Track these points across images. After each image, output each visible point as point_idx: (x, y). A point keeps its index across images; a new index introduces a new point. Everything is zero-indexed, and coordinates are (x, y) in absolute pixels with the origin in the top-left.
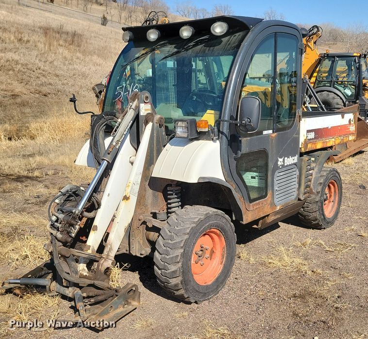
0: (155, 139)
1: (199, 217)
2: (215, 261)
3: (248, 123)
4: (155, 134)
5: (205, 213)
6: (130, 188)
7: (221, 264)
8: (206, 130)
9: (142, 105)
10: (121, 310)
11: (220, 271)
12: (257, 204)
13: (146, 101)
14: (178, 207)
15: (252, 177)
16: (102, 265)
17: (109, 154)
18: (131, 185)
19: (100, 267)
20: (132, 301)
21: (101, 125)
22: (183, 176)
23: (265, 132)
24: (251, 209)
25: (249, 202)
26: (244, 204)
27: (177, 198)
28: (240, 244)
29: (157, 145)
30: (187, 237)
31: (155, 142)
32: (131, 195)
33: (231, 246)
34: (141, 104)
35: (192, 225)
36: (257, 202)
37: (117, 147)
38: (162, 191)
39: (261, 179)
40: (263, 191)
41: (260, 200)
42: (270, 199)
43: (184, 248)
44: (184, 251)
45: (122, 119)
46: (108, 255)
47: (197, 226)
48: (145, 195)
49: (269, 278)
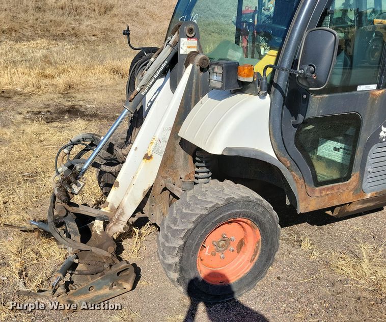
0: (194, 86)
1: (216, 202)
2: (244, 256)
3: (308, 74)
4: (194, 81)
5: (226, 197)
6: (153, 145)
7: (251, 262)
8: (250, 79)
9: (184, 41)
10: (106, 291)
11: (248, 270)
12: (328, 189)
13: (189, 35)
14: (208, 178)
15: (335, 149)
16: (109, 229)
17: (130, 101)
18: (155, 142)
19: (107, 231)
20: (123, 282)
21: (140, 65)
22: (205, 144)
23: (361, 88)
24: (317, 194)
25: (313, 186)
26: (304, 187)
27: (207, 167)
28: (313, 225)
29: (195, 95)
30: (191, 226)
31: (194, 90)
32: (154, 154)
33: (270, 242)
34: (182, 39)
35: (203, 211)
36: (330, 186)
37: (143, 94)
38: (192, 154)
39: (346, 153)
40: (345, 171)
41: (336, 184)
42: (354, 184)
43: (184, 240)
44: (185, 244)
45: (155, 58)
46: (118, 219)
47: (209, 214)
48: (173, 156)
49: (325, 291)
